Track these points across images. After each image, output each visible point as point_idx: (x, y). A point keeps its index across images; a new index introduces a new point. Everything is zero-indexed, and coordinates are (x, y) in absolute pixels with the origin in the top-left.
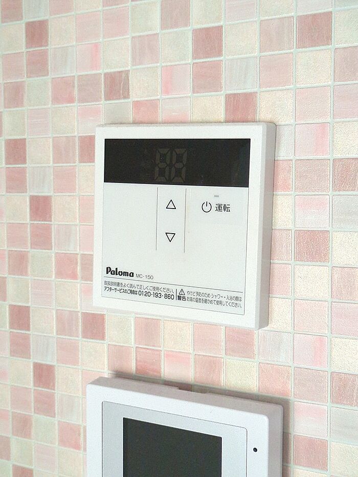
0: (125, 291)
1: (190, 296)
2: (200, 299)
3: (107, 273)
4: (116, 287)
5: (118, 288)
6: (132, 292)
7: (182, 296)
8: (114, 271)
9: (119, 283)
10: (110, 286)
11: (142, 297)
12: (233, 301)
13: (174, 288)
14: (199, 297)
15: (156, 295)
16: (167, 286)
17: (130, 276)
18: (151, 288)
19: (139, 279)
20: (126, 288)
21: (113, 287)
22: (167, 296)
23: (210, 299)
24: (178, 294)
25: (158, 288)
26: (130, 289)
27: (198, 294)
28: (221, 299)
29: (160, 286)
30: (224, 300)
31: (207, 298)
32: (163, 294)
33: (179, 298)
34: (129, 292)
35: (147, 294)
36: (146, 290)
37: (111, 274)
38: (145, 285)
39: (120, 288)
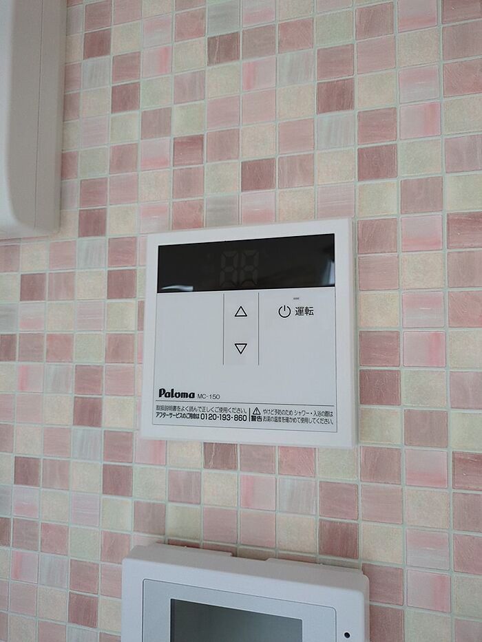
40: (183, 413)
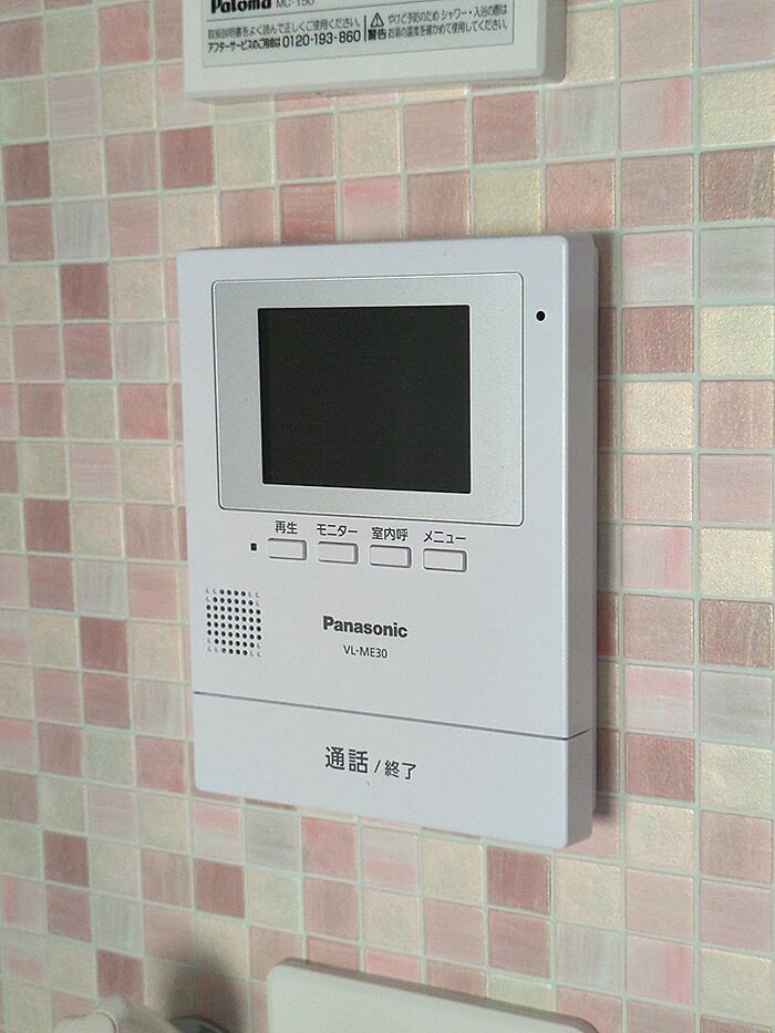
0: (254, 45)
1: (394, 25)
2: (416, 28)
3: (213, 11)
4: (232, 40)
5: (238, 41)
6: (270, 43)
7: (377, 28)
8: (228, 4)
9: (239, 29)
10: (219, 41)
11: (293, 51)
12: (489, 17)
13: (358, 15)
14: (413, 24)
15: (323, 39)
16: (343, 14)
17: (264, 7)
18: (311, 26)
19: (284, 9)
20: (257, 37)
21: (227, 41)
22: (347, 37)
23: (439, 23)
24: (368, 27)
25: (324, 23)
26: (264, 37)
27: (413, 16)
28: (462, 18)
29: (328, 16)
30: (468, 19)
31: (433, 23)
32: (336, 32)
33: (372, 35)
34: (262, 43)
35: (302, 41)
36: (300, 32)
37: (223, 10)
38: (296, 20)
39: (243, 38)
40: (253, 38)
